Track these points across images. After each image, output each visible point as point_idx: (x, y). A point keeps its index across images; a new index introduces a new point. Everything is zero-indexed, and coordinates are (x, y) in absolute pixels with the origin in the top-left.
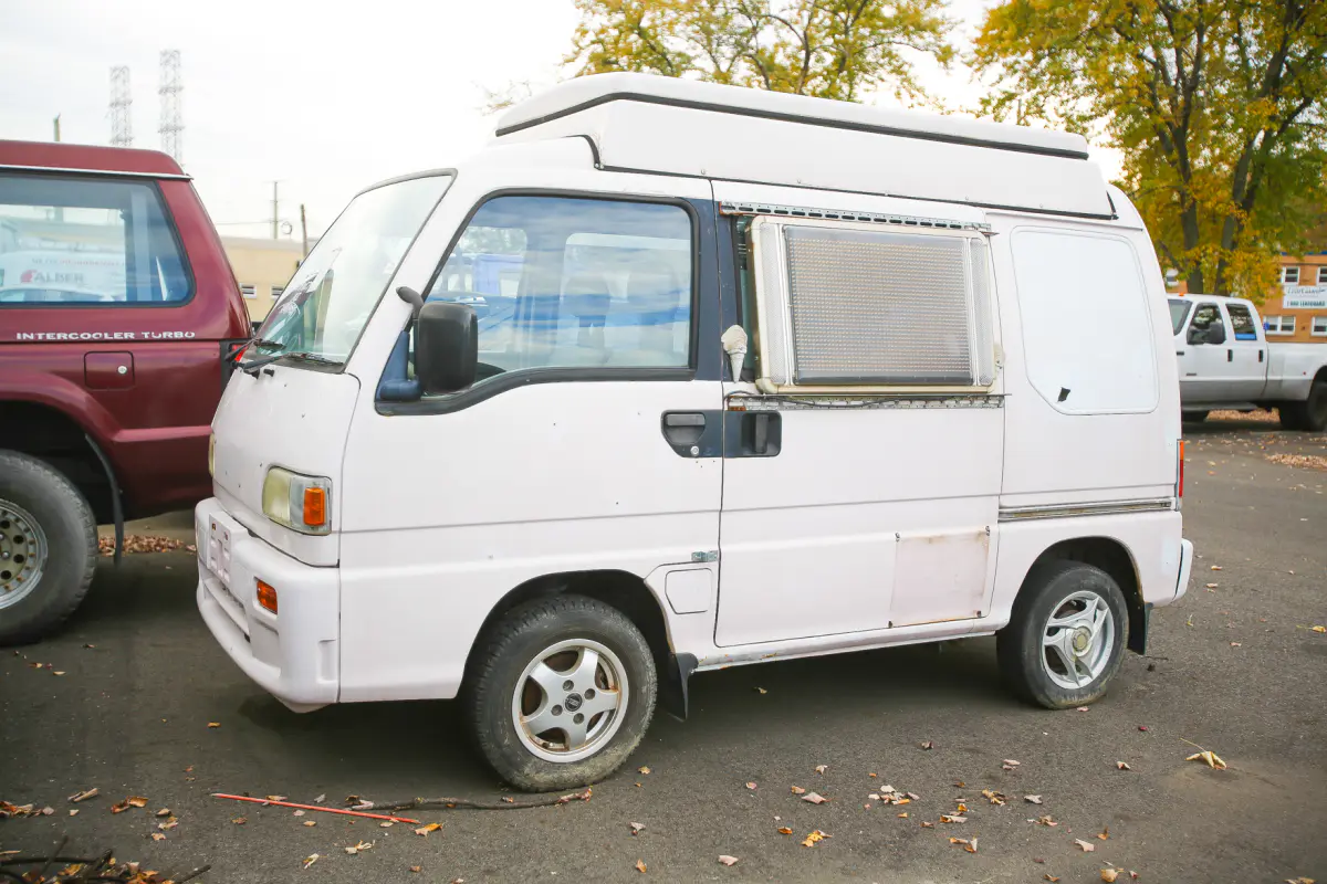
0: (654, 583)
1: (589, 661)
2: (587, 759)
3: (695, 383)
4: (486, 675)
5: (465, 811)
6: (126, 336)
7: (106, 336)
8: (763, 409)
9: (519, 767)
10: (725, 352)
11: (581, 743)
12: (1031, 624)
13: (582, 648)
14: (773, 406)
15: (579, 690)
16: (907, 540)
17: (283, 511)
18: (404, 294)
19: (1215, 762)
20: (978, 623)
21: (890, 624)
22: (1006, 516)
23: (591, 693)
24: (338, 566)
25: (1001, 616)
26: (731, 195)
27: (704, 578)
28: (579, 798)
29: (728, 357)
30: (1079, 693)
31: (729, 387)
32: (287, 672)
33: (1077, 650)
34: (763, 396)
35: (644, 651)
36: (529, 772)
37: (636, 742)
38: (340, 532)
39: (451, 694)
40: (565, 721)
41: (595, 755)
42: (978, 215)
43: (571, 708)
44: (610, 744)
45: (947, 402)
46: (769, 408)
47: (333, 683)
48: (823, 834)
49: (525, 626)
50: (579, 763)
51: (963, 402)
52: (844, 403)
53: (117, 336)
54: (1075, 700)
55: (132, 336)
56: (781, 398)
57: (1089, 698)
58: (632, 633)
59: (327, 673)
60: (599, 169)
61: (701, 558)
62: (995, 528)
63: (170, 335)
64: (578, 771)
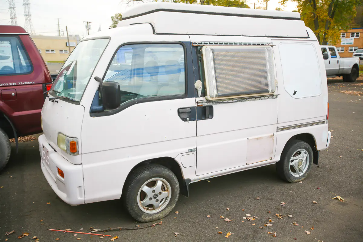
0: (178, 159)
1: (159, 183)
2: (160, 212)
3: (187, 99)
4: (129, 191)
5: (125, 231)
6: (13, 84)
7: (7, 84)
8: (208, 105)
9: (140, 217)
10: (196, 88)
11: (158, 207)
12: (286, 160)
13: (157, 180)
14: (211, 104)
15: (157, 192)
16: (251, 139)
17: (64, 146)
18: (96, 79)
19: (341, 199)
20: (272, 161)
21: (246, 164)
22: (279, 130)
23: (160, 193)
24: (82, 164)
25: (278, 158)
26: (196, 40)
27: (192, 156)
28: (158, 224)
29: (197, 90)
30: (300, 178)
31: (198, 99)
32: (68, 196)
33: (299, 166)
34: (208, 101)
35: (175, 179)
36: (144, 218)
37: (174, 205)
38: (82, 154)
39: (119, 197)
40: (153, 202)
41: (162, 210)
42: (269, 40)
43: (154, 198)
44: (167, 207)
45: (261, 98)
46: (210, 105)
47: (83, 199)
48: (231, 233)
49: (140, 176)
50: (158, 213)
51: (266, 98)
52: (231, 101)
53: (10, 84)
54: (299, 180)
55: (15, 84)
56: (213, 102)
57: (303, 179)
58: (172, 174)
59: (81, 196)
60: (155, 34)
61: (191, 151)
62: (275, 134)
63: (27, 83)
64: (158, 216)
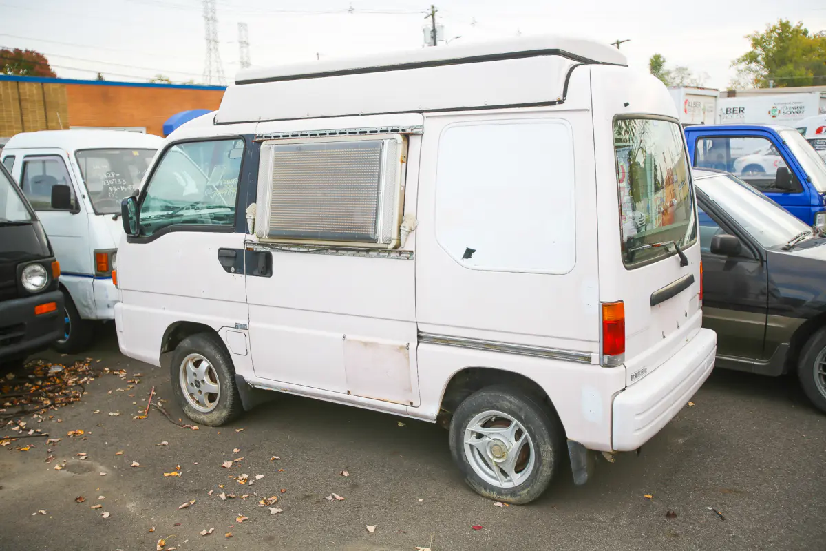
0: (222, 335)
1: (204, 366)
2: (207, 413)
3: (234, 233)
8: (262, 250)
9: (183, 406)
11: (204, 404)
13: (203, 360)
15: (199, 378)
16: (349, 340)
20: (410, 409)
21: (349, 392)
23: (203, 381)
24: (122, 302)
25: (429, 410)
27: (242, 337)
28: (191, 428)
31: (247, 237)
33: (493, 455)
34: (261, 243)
36: (186, 410)
37: (224, 413)
39: (159, 365)
40: (195, 391)
41: (210, 413)
43: (197, 386)
44: (215, 409)
45: (370, 253)
46: (265, 250)
50: (204, 413)
56: (271, 245)
60: (215, 124)
62: (413, 345)
